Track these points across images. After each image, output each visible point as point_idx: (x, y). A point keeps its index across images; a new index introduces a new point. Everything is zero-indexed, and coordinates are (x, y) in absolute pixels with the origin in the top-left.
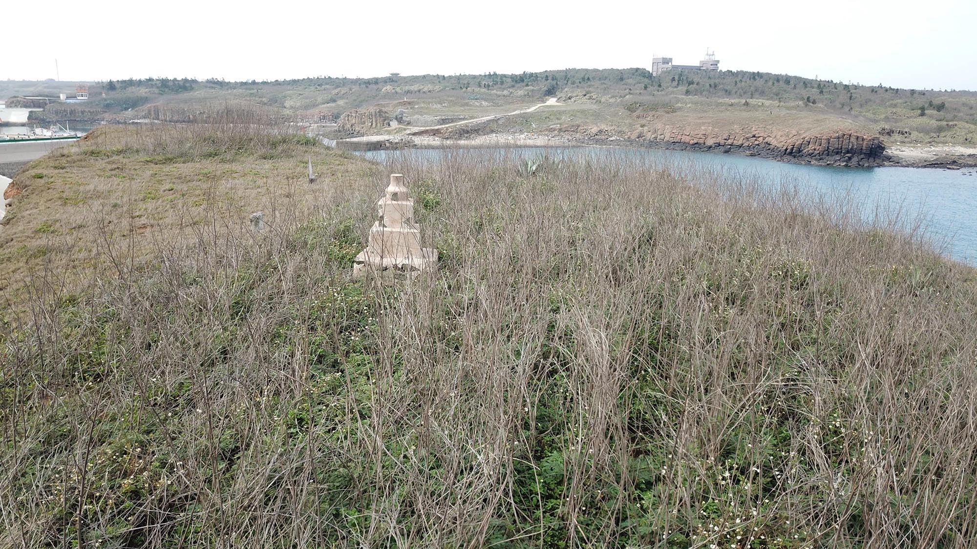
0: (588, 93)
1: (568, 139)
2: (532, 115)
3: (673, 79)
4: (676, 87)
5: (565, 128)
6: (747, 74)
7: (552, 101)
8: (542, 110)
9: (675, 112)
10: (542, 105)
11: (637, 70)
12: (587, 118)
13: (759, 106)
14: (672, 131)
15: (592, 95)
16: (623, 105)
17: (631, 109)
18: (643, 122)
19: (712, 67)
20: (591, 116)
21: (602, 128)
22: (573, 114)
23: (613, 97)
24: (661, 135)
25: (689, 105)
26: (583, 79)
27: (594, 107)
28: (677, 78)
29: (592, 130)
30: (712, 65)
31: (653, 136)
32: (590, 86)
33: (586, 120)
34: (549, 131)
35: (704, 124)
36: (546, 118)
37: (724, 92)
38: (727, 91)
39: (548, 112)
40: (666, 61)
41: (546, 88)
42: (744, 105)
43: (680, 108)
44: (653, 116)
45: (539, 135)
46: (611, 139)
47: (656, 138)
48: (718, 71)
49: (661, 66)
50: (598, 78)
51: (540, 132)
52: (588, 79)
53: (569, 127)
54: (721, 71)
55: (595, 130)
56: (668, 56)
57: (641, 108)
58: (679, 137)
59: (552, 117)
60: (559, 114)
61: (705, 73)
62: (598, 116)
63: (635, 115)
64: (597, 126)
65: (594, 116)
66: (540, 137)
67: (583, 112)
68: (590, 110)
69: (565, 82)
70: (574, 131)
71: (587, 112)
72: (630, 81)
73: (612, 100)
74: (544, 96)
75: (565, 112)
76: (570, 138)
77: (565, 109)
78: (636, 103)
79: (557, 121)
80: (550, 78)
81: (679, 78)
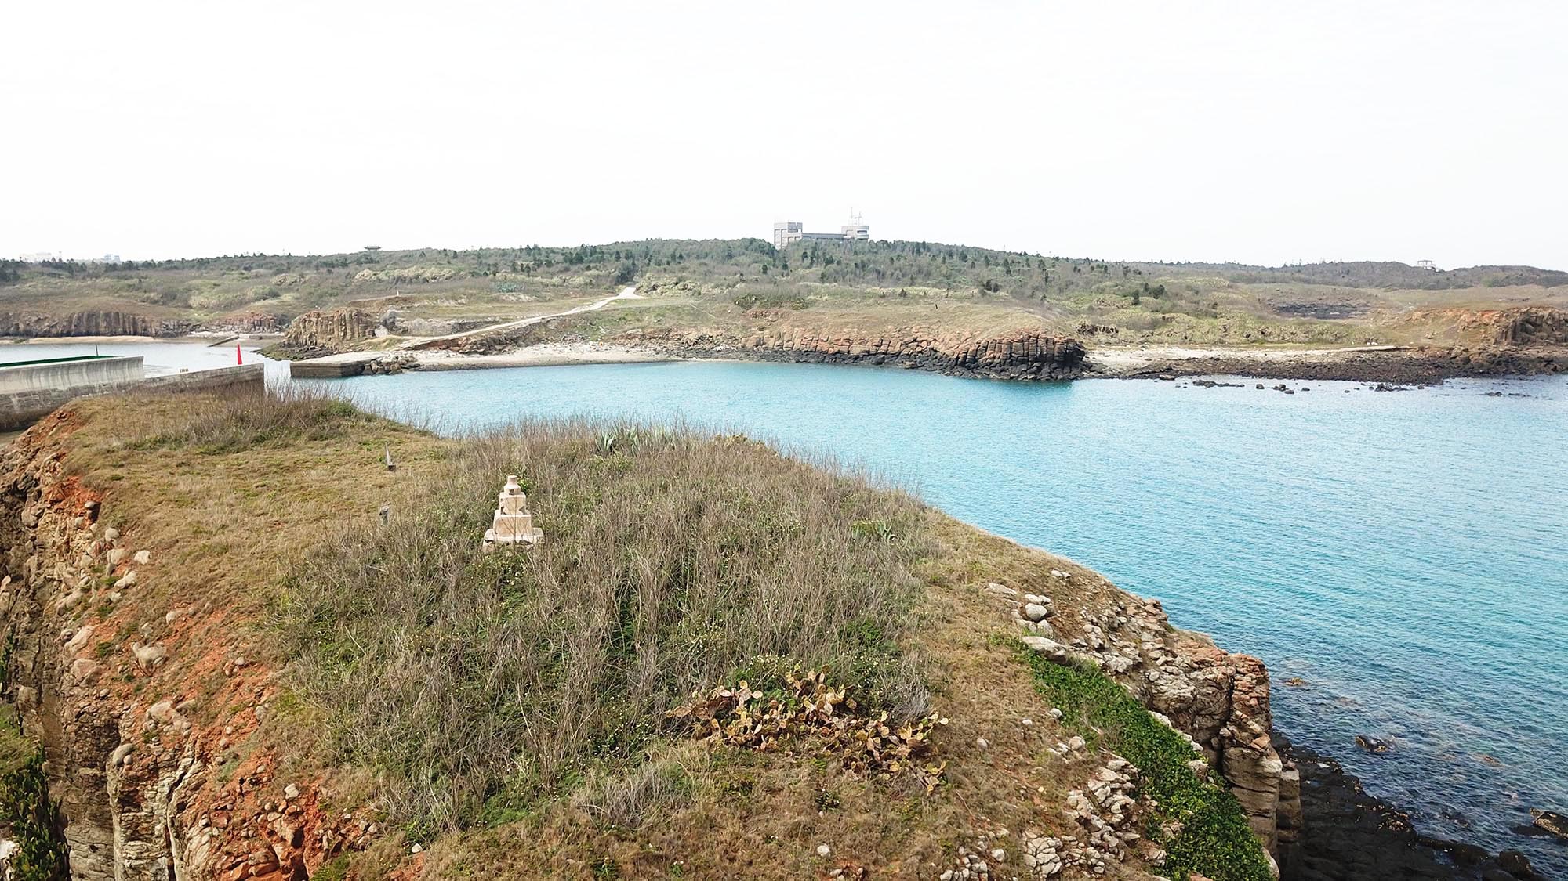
0: (681, 281)
1: (656, 350)
2: (598, 315)
3: (805, 255)
4: (809, 267)
5: (650, 333)
6: (909, 246)
7: (627, 292)
8: (613, 308)
9: (807, 307)
10: (613, 298)
11: (752, 241)
12: (681, 319)
13: (921, 297)
14: (803, 335)
15: (687, 282)
16: (733, 299)
17: (744, 303)
18: (763, 323)
19: (860, 236)
20: (687, 315)
21: (704, 332)
22: (661, 313)
23: (717, 286)
24: (788, 341)
25: (825, 298)
26: (673, 257)
27: (692, 301)
28: (809, 253)
29: (690, 337)
30: (859, 232)
31: (777, 343)
32: (683, 269)
33: (680, 321)
34: (627, 338)
35: (846, 324)
36: (620, 319)
37: (875, 275)
38: (879, 272)
39: (623, 309)
40: (794, 228)
41: (617, 273)
42: (900, 295)
43: (813, 303)
44: (776, 314)
45: (611, 345)
46: (718, 348)
47: (781, 346)
48: (868, 241)
49: (786, 234)
50: (695, 255)
51: (613, 340)
52: (681, 257)
53: (655, 332)
54: (872, 241)
55: (693, 336)
56: (796, 220)
57: (758, 303)
58: (814, 344)
59: (629, 318)
60: (639, 313)
61: (849, 245)
62: (697, 315)
63: (750, 312)
64: (697, 330)
65: (691, 314)
66: (614, 347)
67: (674, 309)
68: (685, 306)
69: (647, 261)
70: (663, 338)
71: (680, 310)
72: (742, 259)
73: (717, 291)
74: (616, 284)
75: (647, 310)
76: (659, 348)
77: (648, 305)
78: (750, 295)
79: (638, 324)
80: (622, 255)
81: (813, 253)
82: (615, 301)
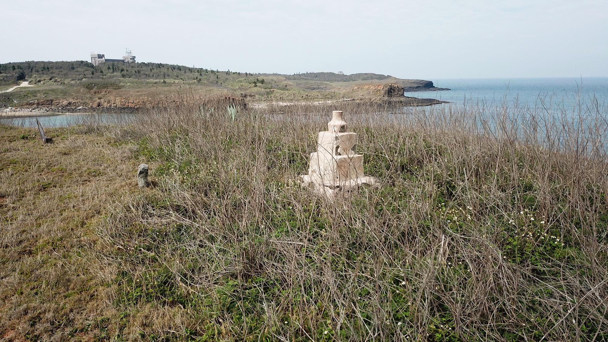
0: (53, 78)
1: (46, 110)
2: (11, 94)
3: (109, 68)
4: (112, 73)
5: (42, 102)
6: (155, 65)
7: (24, 84)
8: (20, 91)
9: (121, 88)
10: (18, 87)
11: (82, 62)
12: (58, 95)
13: (172, 83)
14: (121, 101)
15: (56, 78)
16: (83, 85)
17: (89, 87)
18: (100, 96)
19: (131, 61)
20: (61, 93)
21: (71, 101)
22: (46, 93)
23: (73, 80)
24: (114, 104)
25: (129, 84)
26: (44, 68)
27: (61, 87)
28: (111, 67)
29: (63, 103)
30: (131, 59)
31: (108, 105)
32: (52, 73)
33: (57, 96)
34: (29, 105)
35: (141, 95)
36: (24, 96)
37: (145, 76)
38: (147, 75)
39: (25, 91)
40: (100, 56)
41: (17, 75)
42: (163, 83)
43: (123, 86)
44: (106, 92)
45: (21, 108)
46: (79, 108)
47: (110, 106)
48: (136, 62)
49: (97, 59)
50: (55, 68)
51: (21, 106)
52: (48, 68)
53: (44, 101)
54: (138, 62)
55: (65, 102)
56: (101, 54)
57: (96, 87)
58: (127, 104)
59: (29, 95)
60: (34, 93)
61: (128, 64)
62: (65, 93)
63: (92, 91)
64: (67, 100)
65: (62, 93)
66: (23, 109)
67: (53, 91)
68: (58, 89)
69: (30, 70)
70: (49, 104)
71: (56, 91)
72: (79, 69)
73: (73, 82)
74: (17, 80)
75: (39, 91)
76: (48, 109)
77: (38, 89)
78: (92, 84)
79: (34, 98)
80: (16, 68)
81: (113, 67)
82: (19, 88)
